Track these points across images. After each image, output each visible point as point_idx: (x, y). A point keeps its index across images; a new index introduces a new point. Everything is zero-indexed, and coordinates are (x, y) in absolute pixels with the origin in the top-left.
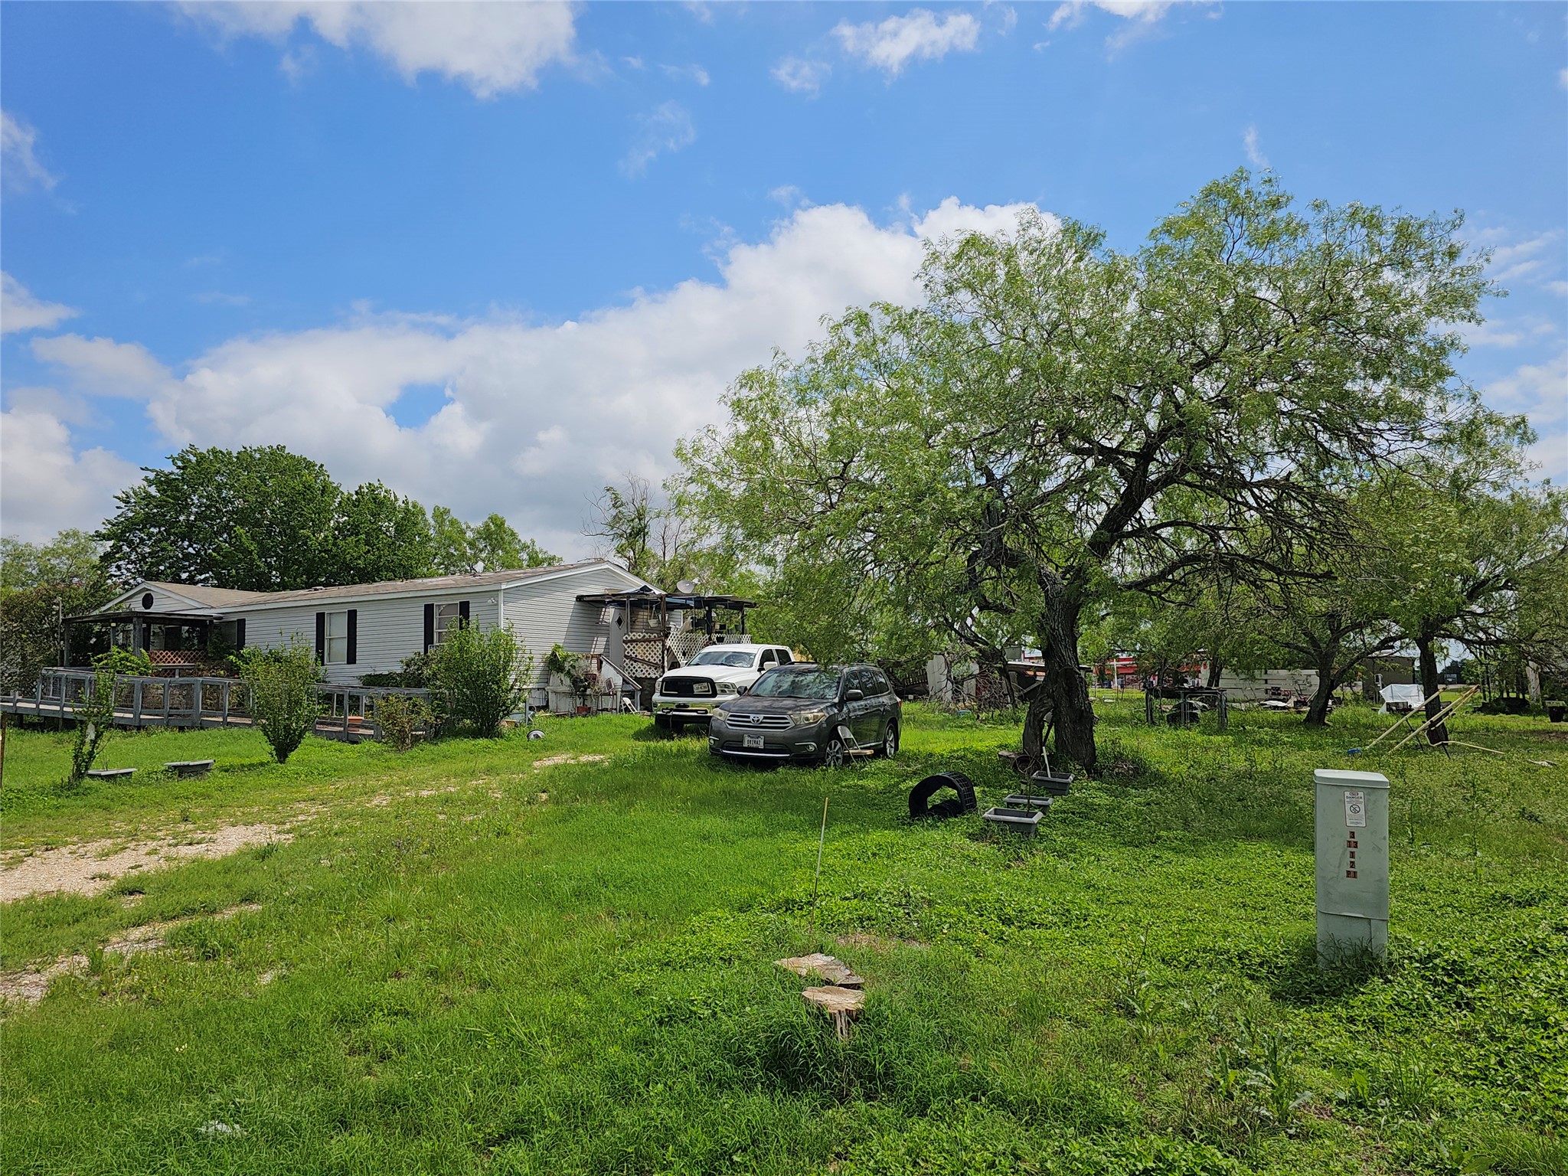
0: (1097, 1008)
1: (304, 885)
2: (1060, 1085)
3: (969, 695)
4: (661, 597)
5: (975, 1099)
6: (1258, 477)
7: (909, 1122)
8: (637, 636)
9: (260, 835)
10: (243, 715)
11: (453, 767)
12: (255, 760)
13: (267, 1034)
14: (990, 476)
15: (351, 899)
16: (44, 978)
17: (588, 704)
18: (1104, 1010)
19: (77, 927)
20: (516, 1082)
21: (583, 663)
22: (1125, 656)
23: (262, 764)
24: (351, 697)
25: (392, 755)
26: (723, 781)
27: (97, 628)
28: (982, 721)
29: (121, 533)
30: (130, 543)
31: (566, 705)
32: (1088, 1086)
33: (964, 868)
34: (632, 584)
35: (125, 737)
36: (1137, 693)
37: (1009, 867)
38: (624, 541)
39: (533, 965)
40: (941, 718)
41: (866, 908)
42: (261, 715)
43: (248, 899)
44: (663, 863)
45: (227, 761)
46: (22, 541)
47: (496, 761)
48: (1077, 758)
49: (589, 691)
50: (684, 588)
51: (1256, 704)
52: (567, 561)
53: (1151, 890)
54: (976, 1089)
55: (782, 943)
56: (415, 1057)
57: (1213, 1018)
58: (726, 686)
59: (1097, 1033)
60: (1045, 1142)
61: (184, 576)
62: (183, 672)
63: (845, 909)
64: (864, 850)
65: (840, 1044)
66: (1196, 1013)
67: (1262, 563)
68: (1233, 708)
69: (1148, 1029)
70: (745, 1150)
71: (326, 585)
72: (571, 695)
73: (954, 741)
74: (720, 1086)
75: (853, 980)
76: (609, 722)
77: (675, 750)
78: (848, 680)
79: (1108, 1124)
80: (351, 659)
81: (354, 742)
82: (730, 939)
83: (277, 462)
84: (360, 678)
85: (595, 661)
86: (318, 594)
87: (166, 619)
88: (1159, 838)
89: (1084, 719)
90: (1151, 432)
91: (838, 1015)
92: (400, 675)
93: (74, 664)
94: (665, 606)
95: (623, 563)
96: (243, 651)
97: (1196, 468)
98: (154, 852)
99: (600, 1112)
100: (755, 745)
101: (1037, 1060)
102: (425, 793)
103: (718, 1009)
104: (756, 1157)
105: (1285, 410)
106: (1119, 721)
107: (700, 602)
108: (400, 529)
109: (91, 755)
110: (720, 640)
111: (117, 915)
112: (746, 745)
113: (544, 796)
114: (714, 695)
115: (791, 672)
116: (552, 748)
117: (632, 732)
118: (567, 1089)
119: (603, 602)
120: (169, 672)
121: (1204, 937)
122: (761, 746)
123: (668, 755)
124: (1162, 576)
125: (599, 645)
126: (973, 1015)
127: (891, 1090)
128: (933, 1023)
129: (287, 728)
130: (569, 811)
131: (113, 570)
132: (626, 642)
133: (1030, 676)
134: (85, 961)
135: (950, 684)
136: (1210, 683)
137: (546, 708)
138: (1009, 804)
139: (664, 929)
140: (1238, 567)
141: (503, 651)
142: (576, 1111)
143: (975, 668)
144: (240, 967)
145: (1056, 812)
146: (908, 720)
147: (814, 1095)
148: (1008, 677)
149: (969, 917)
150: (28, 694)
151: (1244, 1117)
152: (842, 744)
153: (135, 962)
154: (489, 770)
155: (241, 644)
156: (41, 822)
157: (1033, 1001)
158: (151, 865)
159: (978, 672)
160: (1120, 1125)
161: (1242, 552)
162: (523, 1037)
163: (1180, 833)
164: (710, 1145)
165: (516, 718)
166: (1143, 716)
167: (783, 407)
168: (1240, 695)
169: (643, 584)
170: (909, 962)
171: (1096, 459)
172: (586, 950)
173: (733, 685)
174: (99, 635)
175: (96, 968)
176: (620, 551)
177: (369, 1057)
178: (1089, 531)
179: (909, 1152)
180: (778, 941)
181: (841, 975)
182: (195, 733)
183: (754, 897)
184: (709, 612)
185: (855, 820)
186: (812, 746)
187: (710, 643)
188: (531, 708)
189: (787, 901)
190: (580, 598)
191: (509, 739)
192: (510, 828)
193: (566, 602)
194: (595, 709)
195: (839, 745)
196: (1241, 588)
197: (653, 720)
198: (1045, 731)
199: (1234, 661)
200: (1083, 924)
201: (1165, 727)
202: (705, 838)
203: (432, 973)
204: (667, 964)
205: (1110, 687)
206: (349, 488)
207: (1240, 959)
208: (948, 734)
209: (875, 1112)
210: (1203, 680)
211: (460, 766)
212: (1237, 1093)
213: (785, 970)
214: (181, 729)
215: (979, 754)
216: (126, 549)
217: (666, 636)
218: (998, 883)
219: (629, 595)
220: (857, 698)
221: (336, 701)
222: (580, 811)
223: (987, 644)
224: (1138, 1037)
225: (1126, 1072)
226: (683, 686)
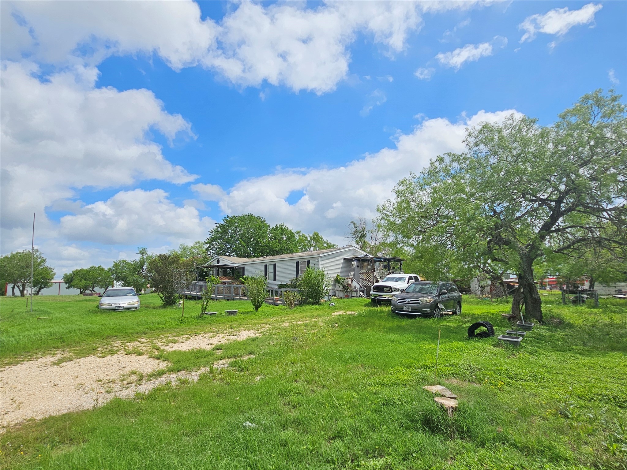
0: (552, 414)
1: (266, 350)
2: (539, 442)
3: (488, 292)
4: (372, 258)
5: (504, 443)
6: (610, 207)
7: (478, 449)
8: (364, 271)
9: (252, 334)
10: (245, 296)
11: (307, 314)
12: (249, 310)
13: (260, 396)
14: (495, 211)
15: (280, 356)
16: (198, 373)
17: (348, 294)
18: (555, 415)
19: (205, 359)
20: (336, 420)
21: (346, 280)
22: (551, 277)
23: (251, 312)
24: (275, 291)
25: (288, 310)
26: (397, 322)
27: (205, 270)
28: (494, 302)
29: (210, 242)
30: (213, 245)
31: (341, 294)
32: (550, 443)
33: (491, 357)
34: (362, 254)
35: (213, 302)
36: (558, 292)
37: (509, 357)
38: (358, 239)
39: (338, 381)
40: (476, 301)
41: (454, 370)
42: (251, 297)
43: (251, 354)
44: (378, 349)
45: (242, 310)
46: (186, 245)
47: (320, 313)
48: (534, 317)
49: (348, 290)
50: (379, 255)
51: (611, 296)
52: (340, 246)
53: (571, 369)
54: (504, 440)
55: (424, 380)
56: (304, 408)
57: (604, 422)
58: (396, 289)
59: (553, 423)
60: (534, 463)
61: (227, 254)
62: (228, 283)
63: (447, 370)
64: (452, 349)
65: (449, 418)
66: (596, 419)
67: (613, 241)
68: (601, 298)
69: (575, 424)
70: (417, 452)
71: (267, 256)
72: (343, 291)
73: (483, 309)
74: (406, 429)
75: (453, 396)
76: (356, 300)
77: (379, 310)
78: (441, 287)
79: (560, 459)
80: (275, 279)
81: (276, 305)
82: (405, 378)
83: (250, 218)
84: (278, 285)
85: (350, 280)
86: (265, 259)
87: (222, 267)
88: (572, 349)
89: (537, 302)
90: (562, 192)
91: (448, 408)
92: (289, 284)
93: (199, 280)
94: (374, 261)
95: (358, 246)
96: (244, 277)
97: (582, 205)
98: (223, 337)
99: (365, 433)
100: (408, 310)
101: (528, 431)
102: (299, 323)
103: (403, 402)
104: (421, 455)
105: (622, 180)
106: (552, 302)
107: (385, 260)
108: (289, 239)
109: (206, 308)
110: (393, 273)
111: (216, 356)
112: (404, 309)
113: (337, 325)
114: (392, 292)
115: (420, 284)
116: (338, 309)
117: (363, 304)
118: (354, 424)
119: (352, 260)
120: (224, 283)
121: (597, 389)
122: (410, 310)
123: (377, 312)
124: (569, 247)
125: (352, 274)
126: (501, 412)
127: (470, 437)
128: (485, 414)
129: (258, 301)
130: (345, 330)
131: (209, 253)
132: (360, 274)
133: (512, 285)
134: (208, 369)
135: (480, 288)
136: (590, 288)
137: (335, 295)
138: (508, 334)
139: (381, 372)
140: (603, 243)
141: (321, 277)
142: (358, 432)
143: (489, 282)
144: (250, 374)
145: (527, 337)
146: (464, 301)
147: (441, 436)
148: (503, 286)
149: (495, 376)
150: (188, 289)
151: (623, 463)
152: (440, 310)
153: (221, 371)
154: (318, 316)
155: (244, 275)
156: (194, 327)
157: (524, 409)
158: (223, 342)
159: (490, 284)
160: (566, 460)
161: (603, 236)
162: (338, 405)
163: (582, 347)
164: (404, 449)
165: (326, 299)
166: (561, 301)
167: (415, 191)
168: (603, 293)
169: (365, 254)
170: (473, 390)
171: (539, 204)
172: (355, 378)
173: (398, 289)
174: (206, 272)
175: (211, 372)
176: (357, 243)
177: (290, 407)
178: (537, 231)
179: (479, 460)
180: (423, 379)
181: (448, 393)
182: (232, 301)
183: (412, 363)
184: (389, 263)
185: (447, 337)
186: (429, 310)
187: (389, 274)
188: (330, 296)
189: (424, 365)
190: (345, 259)
191: (324, 306)
192: (327, 335)
193: (340, 260)
194: (351, 296)
195: (439, 310)
196: (604, 251)
197: (370, 300)
198: (521, 307)
199: (600, 279)
200: (542, 381)
201: (571, 305)
202: (392, 342)
203: (307, 381)
204: (383, 385)
205: (545, 289)
206: (272, 226)
207: (614, 399)
208: (480, 307)
209: (464, 444)
210: (586, 286)
211: (309, 314)
212: (617, 453)
213: (427, 390)
214: (228, 300)
215: (493, 314)
216: (212, 247)
217: (374, 271)
218: (506, 363)
219: (361, 258)
220: (445, 293)
221: (272, 292)
222: (349, 330)
223: (494, 273)
224: (571, 426)
225: (567, 439)
226: (381, 289)
